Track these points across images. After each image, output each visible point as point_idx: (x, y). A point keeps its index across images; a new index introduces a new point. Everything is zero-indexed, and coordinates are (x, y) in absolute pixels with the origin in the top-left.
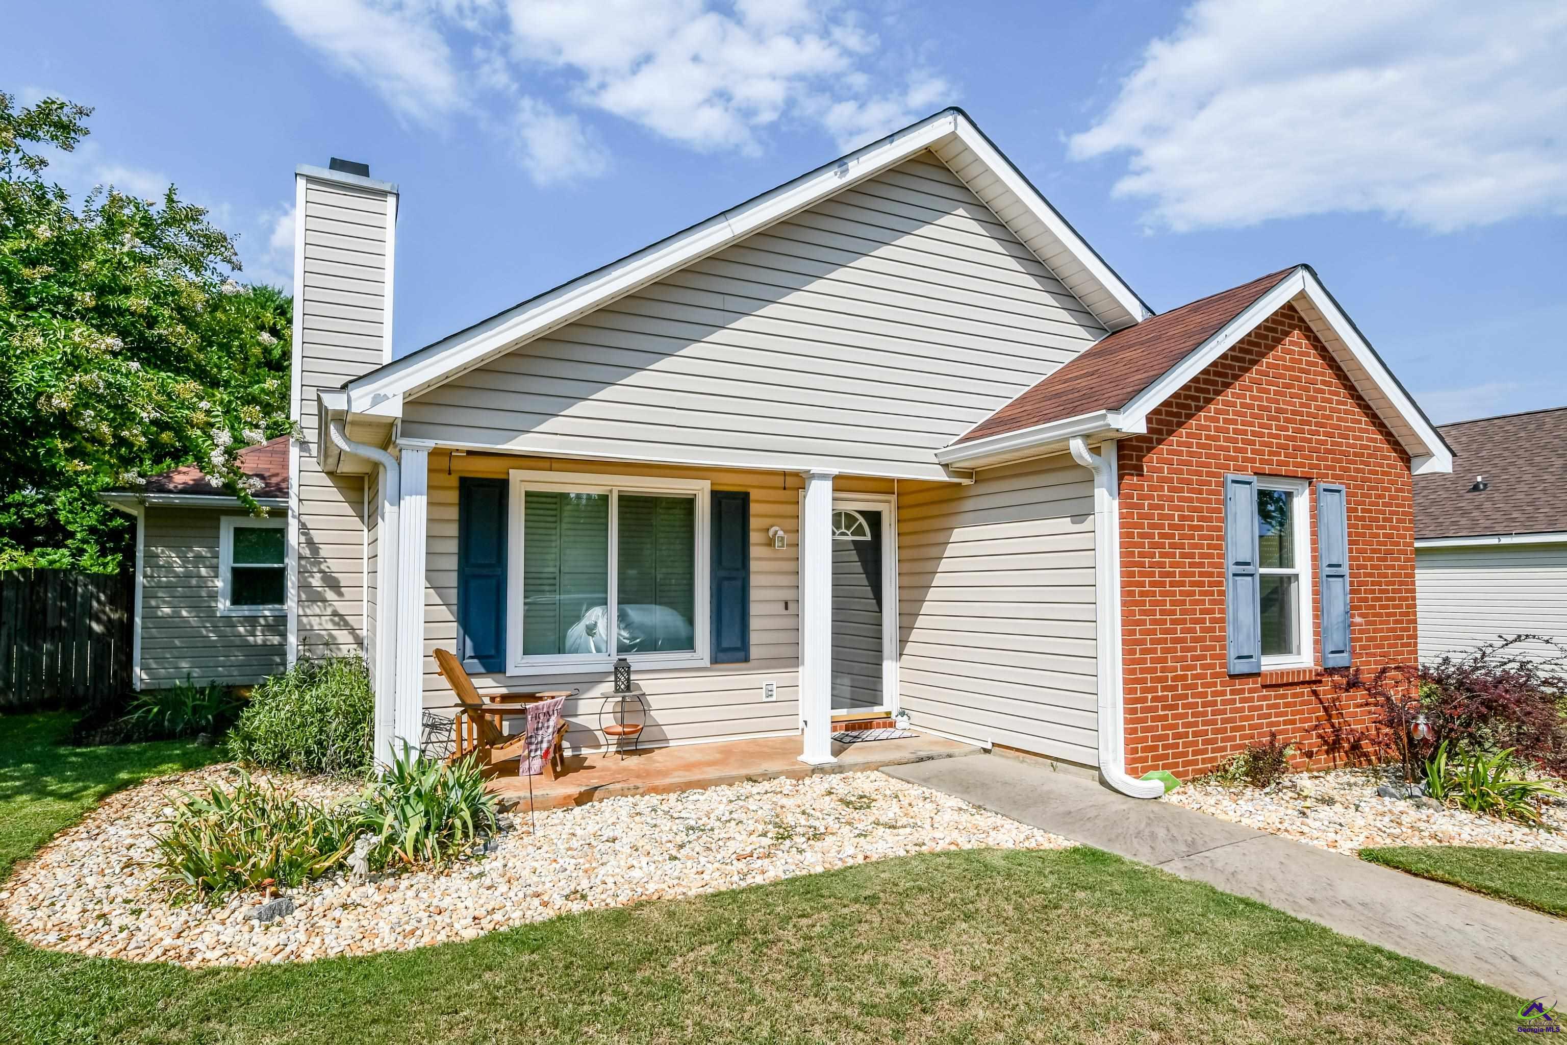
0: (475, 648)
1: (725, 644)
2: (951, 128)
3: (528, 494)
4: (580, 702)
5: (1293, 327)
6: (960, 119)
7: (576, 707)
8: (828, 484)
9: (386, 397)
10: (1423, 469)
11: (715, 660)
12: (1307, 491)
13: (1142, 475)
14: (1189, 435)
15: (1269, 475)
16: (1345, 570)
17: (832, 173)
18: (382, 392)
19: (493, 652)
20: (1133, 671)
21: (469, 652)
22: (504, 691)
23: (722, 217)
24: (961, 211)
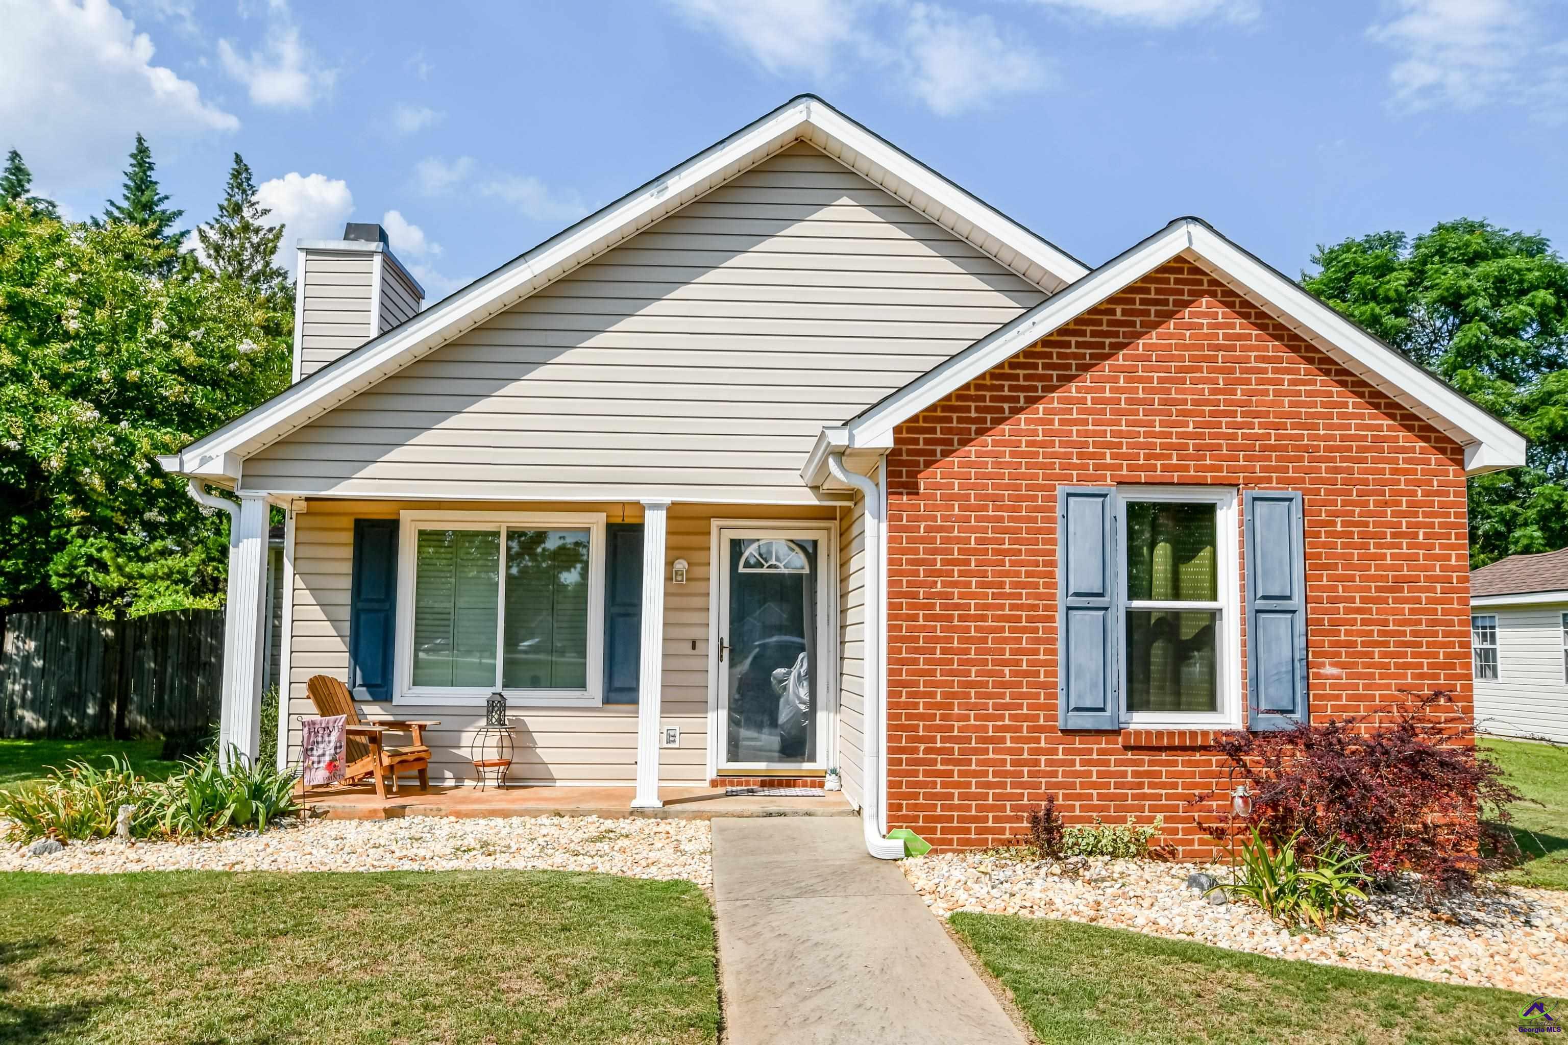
0: (364, 677)
1: (617, 684)
2: (802, 118)
3: (421, 533)
4: (464, 735)
5: (1201, 294)
6: (815, 105)
7: (459, 739)
8: (663, 514)
9: (211, 458)
10: (1477, 462)
11: (607, 701)
12: (1235, 502)
13: (917, 494)
14: (995, 443)
15: (1146, 483)
16: (1298, 601)
17: (647, 195)
18: (208, 455)
19: (379, 682)
20: (898, 717)
21: (359, 681)
22: (390, 718)
23: (522, 260)
24: (845, 200)
